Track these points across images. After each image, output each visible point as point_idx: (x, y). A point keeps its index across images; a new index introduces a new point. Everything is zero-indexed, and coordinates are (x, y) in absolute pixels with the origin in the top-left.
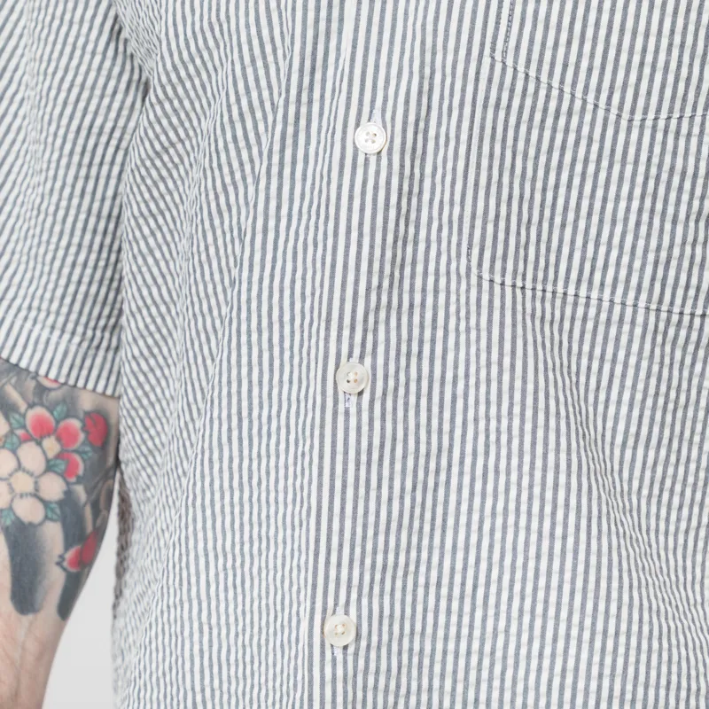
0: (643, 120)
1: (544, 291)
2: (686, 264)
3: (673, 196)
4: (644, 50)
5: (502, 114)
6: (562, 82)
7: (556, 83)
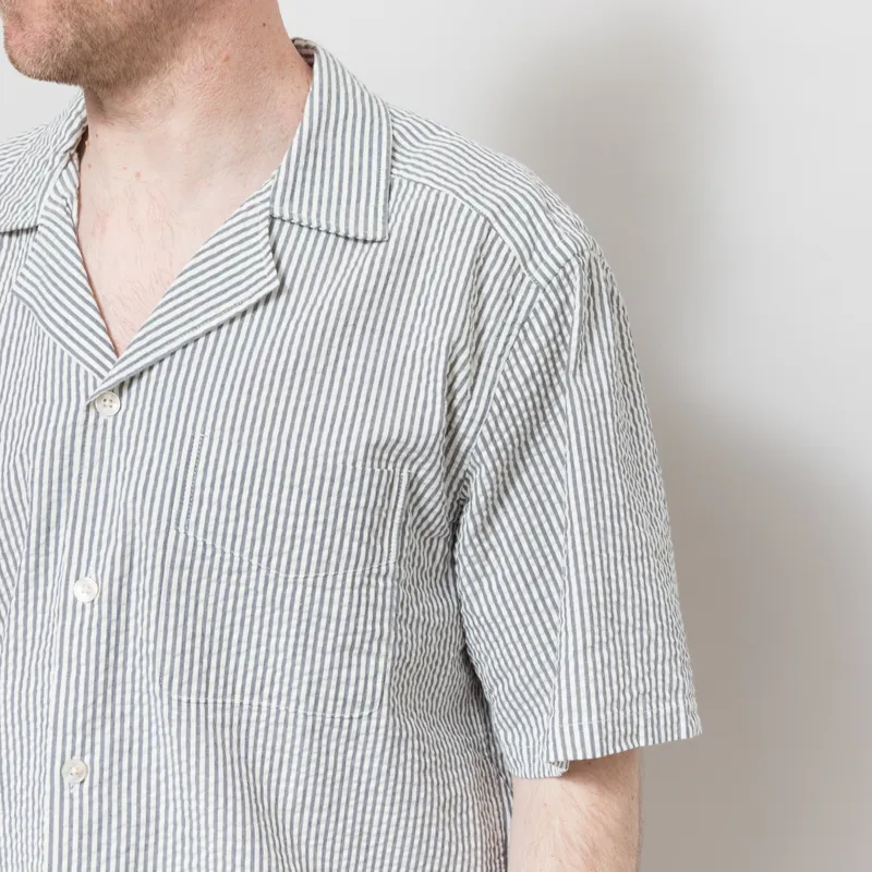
0: (296, 578)
1: (224, 703)
2: (334, 683)
3: (321, 634)
4: (295, 526)
5: (186, 573)
6: (232, 548)
7: (227, 549)
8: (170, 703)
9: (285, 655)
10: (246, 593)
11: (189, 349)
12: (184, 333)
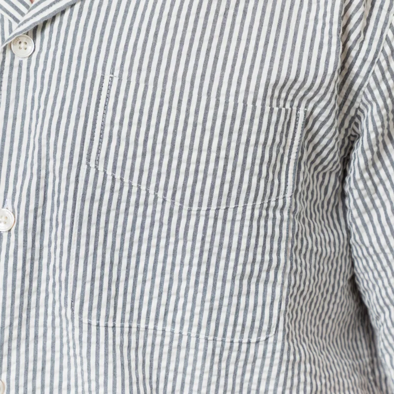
0: (199, 211)
1: (130, 327)
2: (233, 309)
3: (222, 263)
4: (198, 161)
5: (96, 205)
6: (139, 182)
7: (135, 183)
8: (81, 327)
9: (188, 283)
10: (152, 224)
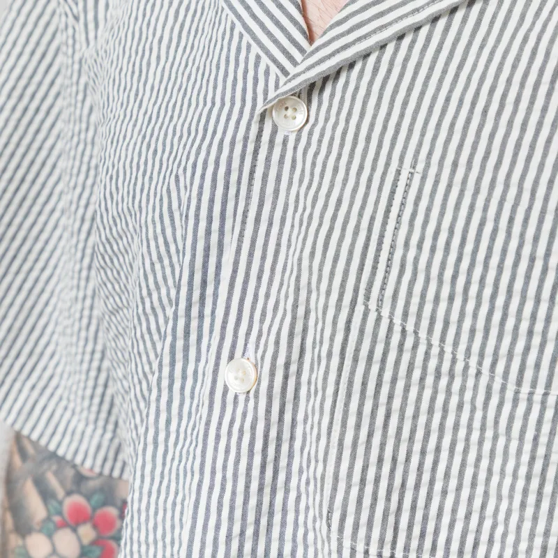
0: (531, 394)
5: (375, 369)
6: (443, 340)
7: (435, 341)
9: (511, 504)
10: (460, 407)
11: (406, 41)
12: (401, 18)
